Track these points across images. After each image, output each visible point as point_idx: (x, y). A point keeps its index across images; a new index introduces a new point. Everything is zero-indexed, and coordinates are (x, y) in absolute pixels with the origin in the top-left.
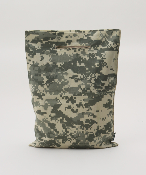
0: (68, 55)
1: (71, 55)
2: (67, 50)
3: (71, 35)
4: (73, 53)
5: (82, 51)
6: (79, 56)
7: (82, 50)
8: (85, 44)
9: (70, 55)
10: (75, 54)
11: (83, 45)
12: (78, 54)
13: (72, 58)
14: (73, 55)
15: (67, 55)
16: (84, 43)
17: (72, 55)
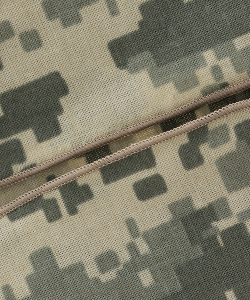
0: (92, 271)
1: (125, 256)
2: (53, 215)
3: (20, 26)
4: (131, 225)
5: (229, 157)
6: (223, 224)
7: (231, 145)
8: (231, 52)
9: (106, 260)
10: (166, 217)
11: (205, 77)
12: (199, 204)
13: (146, 278)
14: (143, 248)
15: (77, 269)
16: (209, 56)
17: (132, 248)
